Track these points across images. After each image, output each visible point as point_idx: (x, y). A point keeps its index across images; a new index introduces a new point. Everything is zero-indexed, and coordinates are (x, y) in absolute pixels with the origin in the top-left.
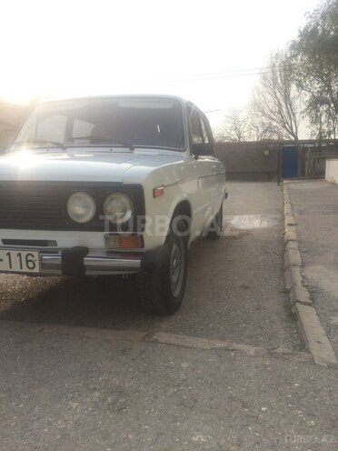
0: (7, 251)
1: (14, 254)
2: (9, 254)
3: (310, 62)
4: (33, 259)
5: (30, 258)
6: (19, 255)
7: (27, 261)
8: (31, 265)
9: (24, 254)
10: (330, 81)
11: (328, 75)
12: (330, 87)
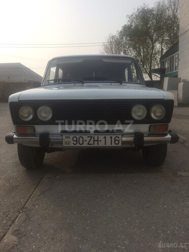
0: (104, 136)
1: (108, 137)
2: (105, 137)
3: (130, 40)
4: (118, 139)
5: (117, 139)
6: (111, 137)
7: (115, 140)
8: (117, 142)
9: (113, 137)
10: (140, 50)
11: (139, 48)
12: (140, 54)
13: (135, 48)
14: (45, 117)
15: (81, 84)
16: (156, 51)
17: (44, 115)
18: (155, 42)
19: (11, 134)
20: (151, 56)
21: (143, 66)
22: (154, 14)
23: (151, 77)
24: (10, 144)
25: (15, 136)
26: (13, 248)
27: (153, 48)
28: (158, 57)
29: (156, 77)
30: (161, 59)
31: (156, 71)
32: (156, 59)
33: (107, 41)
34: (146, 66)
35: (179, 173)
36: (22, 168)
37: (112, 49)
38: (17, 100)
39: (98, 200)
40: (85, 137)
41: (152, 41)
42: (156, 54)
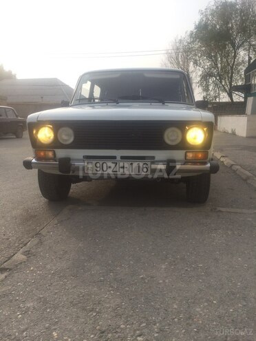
0: (130, 163)
2: (132, 164)
4: (147, 166)
5: (145, 166)
6: (139, 164)
8: (145, 170)
9: (141, 164)
10: (216, 60)
11: (215, 56)
12: (217, 65)
13: (209, 57)
14: (66, 140)
15: (115, 104)
16: (240, 60)
17: (64, 137)
18: (238, 48)
19: (30, 158)
20: (232, 68)
21: (221, 82)
22: (237, 9)
23: (230, 96)
24: (28, 169)
25: (34, 161)
26: (21, 263)
27: (235, 57)
28: (243, 69)
29: (238, 97)
30: (246, 71)
31: (238, 88)
32: (239, 71)
33: (171, 48)
34: (225, 82)
35: (219, 209)
36: (44, 200)
37: (177, 59)
38: (35, 121)
39: (116, 230)
40: (110, 164)
41: (234, 47)
42: (239, 64)
